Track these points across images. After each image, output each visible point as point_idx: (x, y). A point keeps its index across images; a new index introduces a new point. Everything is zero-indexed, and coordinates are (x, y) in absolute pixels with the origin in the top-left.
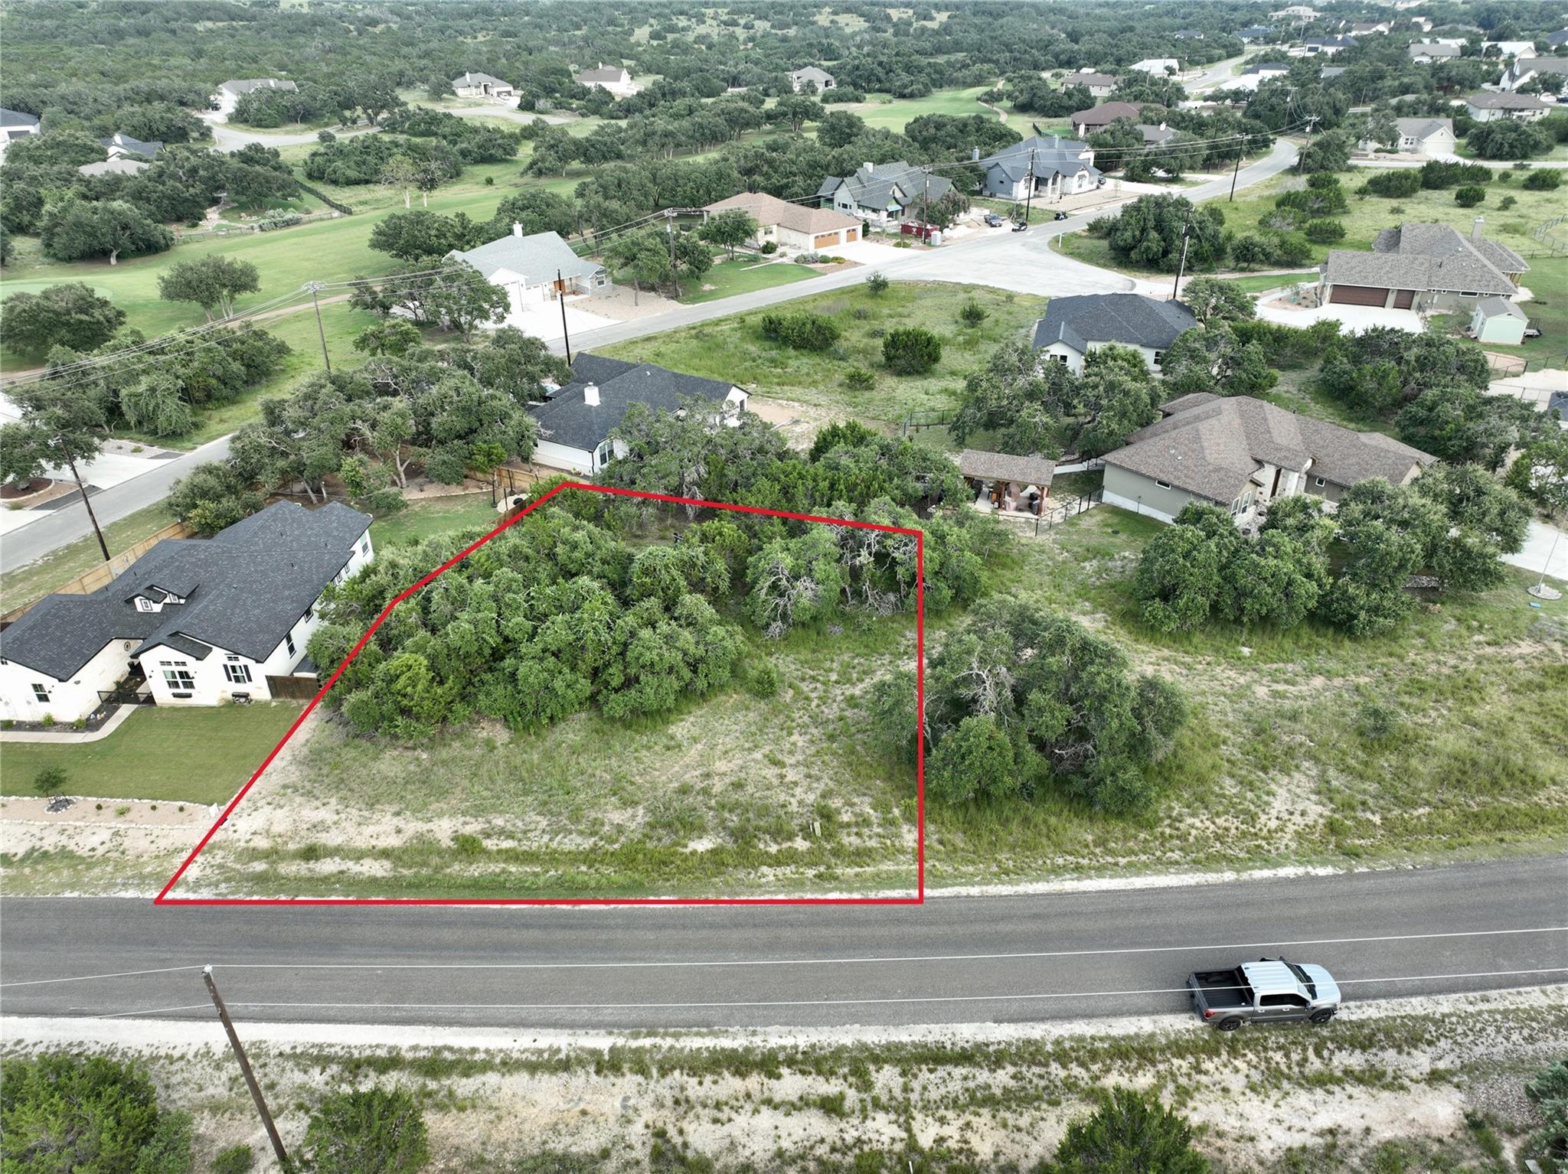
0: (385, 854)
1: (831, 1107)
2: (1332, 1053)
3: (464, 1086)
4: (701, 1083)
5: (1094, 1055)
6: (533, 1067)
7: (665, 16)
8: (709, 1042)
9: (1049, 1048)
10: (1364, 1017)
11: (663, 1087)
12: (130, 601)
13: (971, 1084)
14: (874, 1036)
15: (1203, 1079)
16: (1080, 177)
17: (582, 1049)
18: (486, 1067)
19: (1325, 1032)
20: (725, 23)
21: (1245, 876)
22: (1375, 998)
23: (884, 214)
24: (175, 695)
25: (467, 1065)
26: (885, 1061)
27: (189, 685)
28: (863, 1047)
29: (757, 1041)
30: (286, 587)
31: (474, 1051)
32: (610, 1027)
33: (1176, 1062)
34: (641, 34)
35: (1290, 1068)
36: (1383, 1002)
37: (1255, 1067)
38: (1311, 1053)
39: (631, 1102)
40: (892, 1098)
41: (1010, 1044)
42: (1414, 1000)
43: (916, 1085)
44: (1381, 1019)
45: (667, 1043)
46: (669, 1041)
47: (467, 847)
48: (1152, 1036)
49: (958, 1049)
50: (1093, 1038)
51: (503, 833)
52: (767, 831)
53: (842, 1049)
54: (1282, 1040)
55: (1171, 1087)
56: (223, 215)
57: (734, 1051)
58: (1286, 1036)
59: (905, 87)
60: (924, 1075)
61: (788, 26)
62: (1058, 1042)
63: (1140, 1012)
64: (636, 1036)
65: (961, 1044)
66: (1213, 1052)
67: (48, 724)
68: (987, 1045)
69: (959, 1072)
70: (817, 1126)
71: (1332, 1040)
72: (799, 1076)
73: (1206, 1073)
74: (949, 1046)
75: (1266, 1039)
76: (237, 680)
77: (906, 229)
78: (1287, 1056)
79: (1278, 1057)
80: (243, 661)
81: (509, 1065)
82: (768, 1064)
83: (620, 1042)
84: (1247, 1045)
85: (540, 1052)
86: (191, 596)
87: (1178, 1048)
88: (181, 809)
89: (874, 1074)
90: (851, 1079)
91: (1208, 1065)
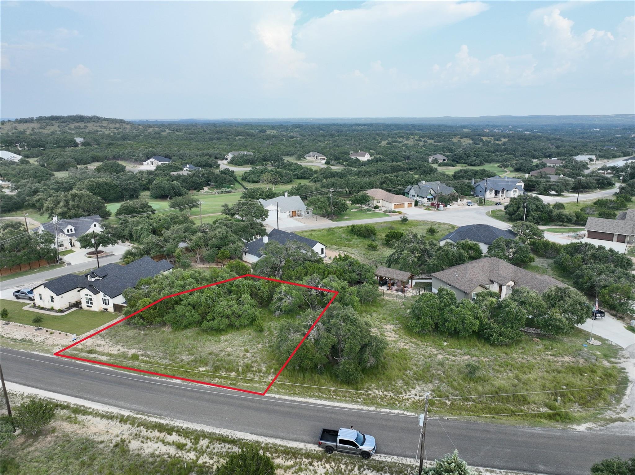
0: (110, 355)
1: (180, 447)
2: (365, 470)
3: (81, 417)
4: (147, 431)
5: (276, 451)
6: (103, 416)
7: (394, 138)
8: (157, 420)
9: (263, 445)
10: (384, 460)
11: (135, 430)
12: (86, 276)
13: (230, 451)
14: (208, 429)
15: (311, 467)
16: (514, 191)
17: (120, 414)
18: (90, 413)
19: (366, 462)
20: (417, 140)
21: (378, 410)
22: (393, 455)
23: (426, 199)
24: (88, 306)
25: (85, 412)
26: (207, 438)
27: (91, 303)
28: (203, 432)
29: (172, 423)
30: (132, 279)
31: (90, 408)
32: (131, 410)
33: (304, 460)
34: (384, 143)
35: (345, 471)
36: (396, 457)
37: (332, 468)
38: (356, 469)
39: (123, 432)
40: (201, 449)
41: (250, 441)
42: (408, 459)
43: (212, 447)
44: (391, 462)
45: (144, 417)
46: (146, 417)
47: (135, 357)
48: (301, 449)
49: (232, 439)
50: (280, 446)
51: (148, 356)
52: (225, 368)
53: (196, 431)
54: (348, 461)
55: (297, 467)
56: (209, 189)
57: (163, 424)
58: (350, 460)
59: (473, 162)
60: (217, 445)
61: (440, 142)
62: (267, 444)
63: (302, 441)
64: (137, 414)
65: (234, 437)
66: (319, 459)
67: (52, 309)
68: (243, 440)
69: (227, 446)
70: (172, 451)
71: (367, 465)
72: (178, 436)
73: (313, 466)
74: (230, 437)
75: (342, 460)
76: (106, 304)
77: (432, 204)
78: (347, 467)
79: (343, 467)
80: (108, 297)
81: (97, 414)
82: (170, 430)
83: (132, 414)
84: (334, 460)
85: (108, 412)
86: (104, 277)
87: (308, 455)
88: (66, 335)
89: (201, 440)
90: (193, 441)
91: (315, 464)
